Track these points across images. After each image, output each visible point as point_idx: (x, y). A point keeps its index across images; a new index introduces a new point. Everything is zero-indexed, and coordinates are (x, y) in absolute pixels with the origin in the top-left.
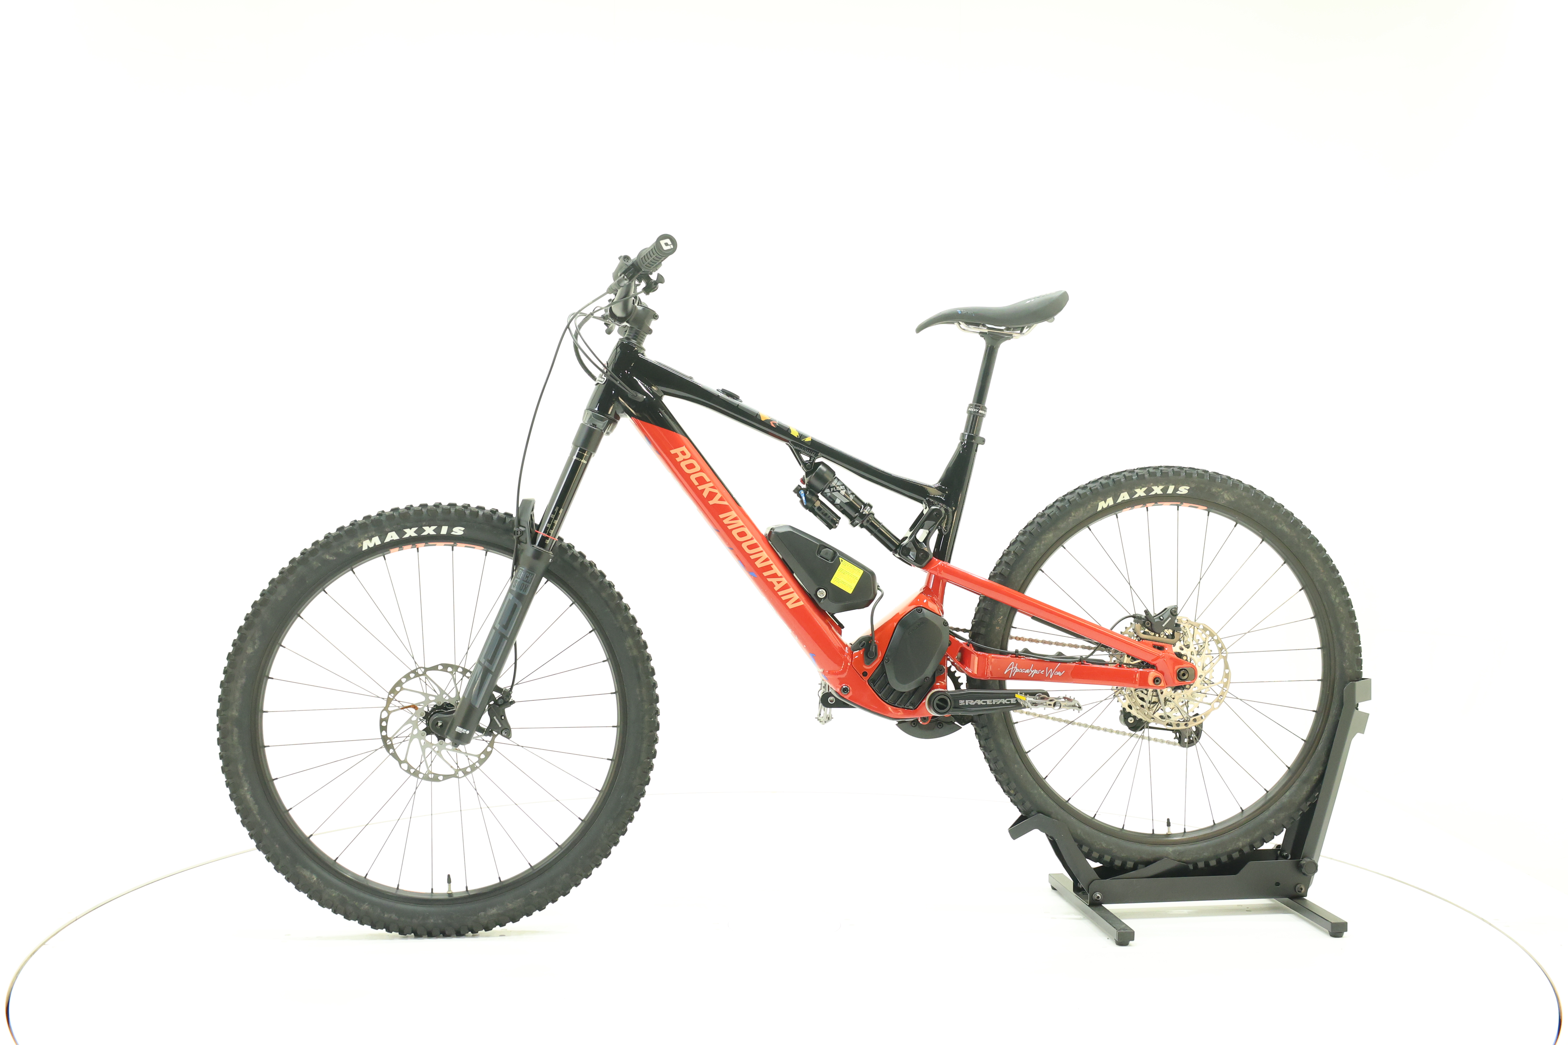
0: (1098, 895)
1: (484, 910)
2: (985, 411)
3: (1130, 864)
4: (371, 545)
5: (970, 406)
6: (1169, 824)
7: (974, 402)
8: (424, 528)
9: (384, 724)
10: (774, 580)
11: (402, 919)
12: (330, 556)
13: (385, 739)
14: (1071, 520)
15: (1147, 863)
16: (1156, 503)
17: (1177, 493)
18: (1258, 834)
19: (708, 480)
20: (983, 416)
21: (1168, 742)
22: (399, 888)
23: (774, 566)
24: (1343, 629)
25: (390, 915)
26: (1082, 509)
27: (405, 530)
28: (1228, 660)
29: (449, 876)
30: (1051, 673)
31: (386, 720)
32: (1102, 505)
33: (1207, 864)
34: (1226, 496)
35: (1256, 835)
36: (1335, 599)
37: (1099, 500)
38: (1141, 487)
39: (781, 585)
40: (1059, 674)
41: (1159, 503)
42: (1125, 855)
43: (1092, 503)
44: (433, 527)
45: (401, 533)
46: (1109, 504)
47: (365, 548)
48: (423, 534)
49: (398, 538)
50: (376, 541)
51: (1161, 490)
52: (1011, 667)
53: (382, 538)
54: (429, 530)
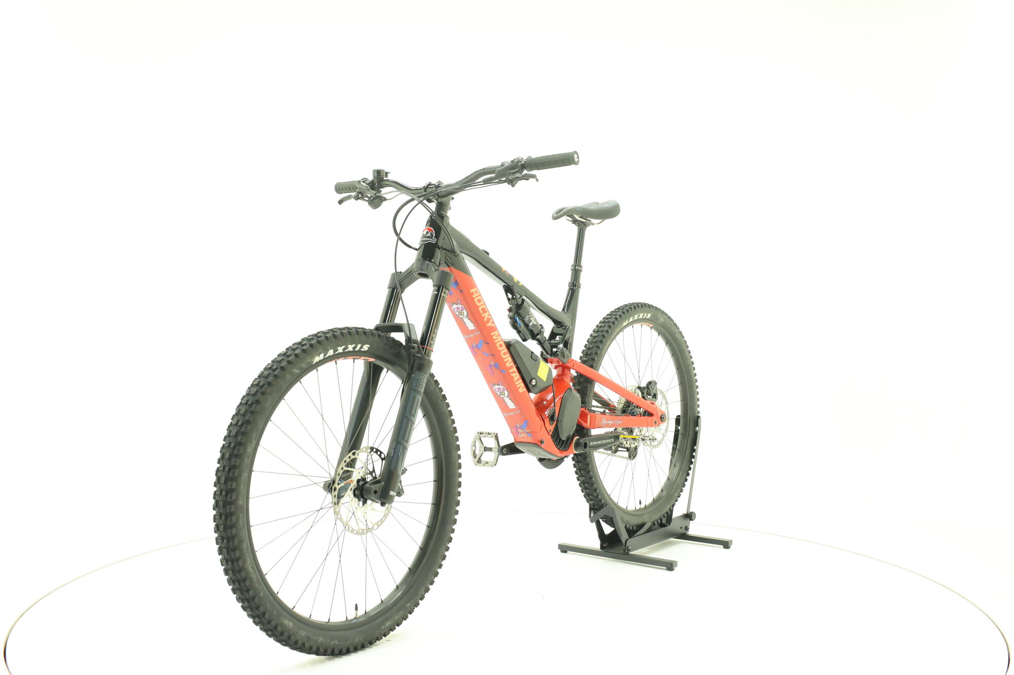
0: (630, 548)
1: (383, 624)
2: (582, 268)
3: (636, 528)
4: (318, 359)
5: (572, 266)
6: (640, 502)
7: (574, 263)
8: (348, 345)
10: (514, 375)
11: (342, 643)
14: (614, 333)
15: (641, 526)
17: (647, 317)
19: (486, 310)
21: (626, 457)
22: (330, 620)
23: (513, 366)
25: (334, 642)
26: (618, 327)
27: (339, 347)
29: (356, 605)
30: (617, 422)
32: (624, 325)
34: (661, 319)
39: (517, 378)
40: (620, 422)
41: (639, 323)
42: (633, 523)
43: (620, 324)
44: (353, 346)
45: (335, 351)
46: (626, 324)
47: (314, 363)
48: (346, 351)
49: (333, 354)
50: (322, 357)
51: (642, 316)
52: (603, 420)
53: (325, 355)
54: (350, 348)
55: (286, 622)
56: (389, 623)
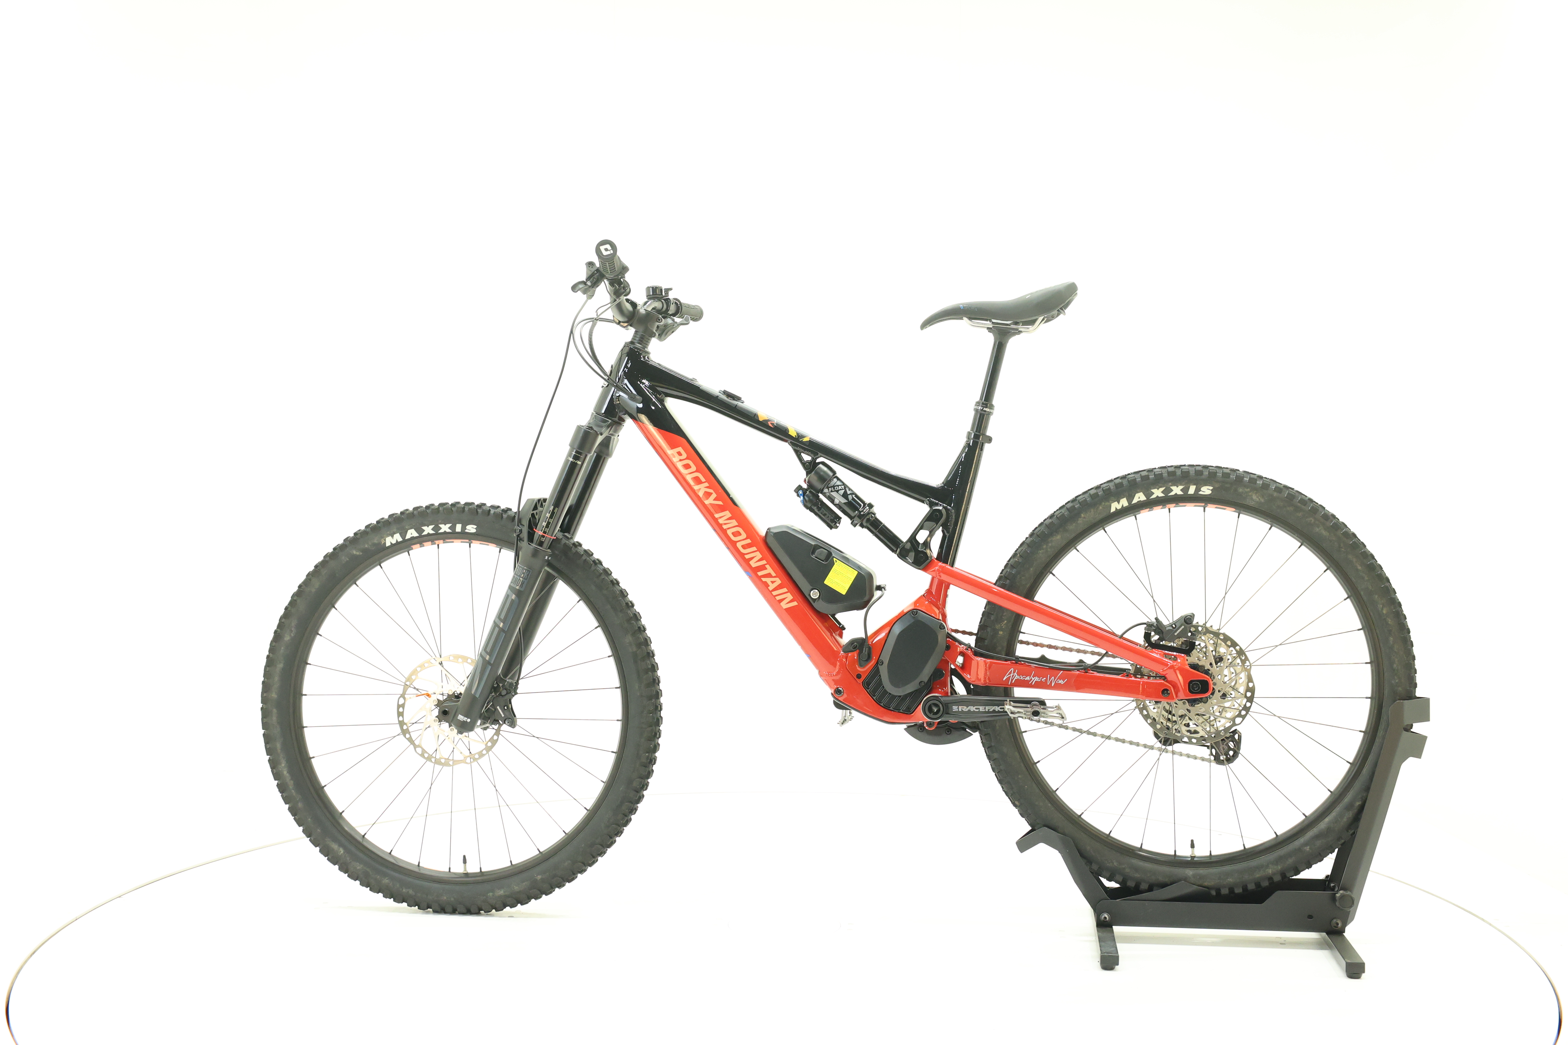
0: (1106, 916)
1: (493, 891)
2: (993, 409)
3: (1144, 886)
4: (394, 542)
6: (1193, 846)
7: (981, 399)
8: (440, 525)
9: (401, 710)
10: (768, 580)
11: (419, 895)
12: (357, 552)
13: (401, 724)
14: (1080, 521)
16: (1177, 504)
17: (1199, 493)
18: (1290, 861)
19: (703, 480)
20: (989, 414)
21: (1203, 759)
22: (420, 865)
23: (767, 566)
24: (1391, 643)
25: (407, 890)
26: (1092, 510)
27: (424, 528)
28: (1252, 673)
29: (464, 857)
30: (1053, 681)
31: (403, 706)
32: (1115, 506)
33: (1231, 890)
34: (1254, 497)
35: (1288, 863)
36: (1382, 609)
37: (1112, 500)
38: (1157, 487)
39: (775, 585)
40: (1061, 682)
41: (1181, 504)
42: (1139, 876)
43: (1103, 503)
44: (449, 525)
45: (420, 531)
46: (1123, 505)
47: (388, 544)
48: (440, 531)
49: (417, 535)
50: (398, 537)
51: (1181, 490)
52: (1010, 673)
53: (403, 535)
54: (445, 528)
55: (335, 846)
56: (501, 892)
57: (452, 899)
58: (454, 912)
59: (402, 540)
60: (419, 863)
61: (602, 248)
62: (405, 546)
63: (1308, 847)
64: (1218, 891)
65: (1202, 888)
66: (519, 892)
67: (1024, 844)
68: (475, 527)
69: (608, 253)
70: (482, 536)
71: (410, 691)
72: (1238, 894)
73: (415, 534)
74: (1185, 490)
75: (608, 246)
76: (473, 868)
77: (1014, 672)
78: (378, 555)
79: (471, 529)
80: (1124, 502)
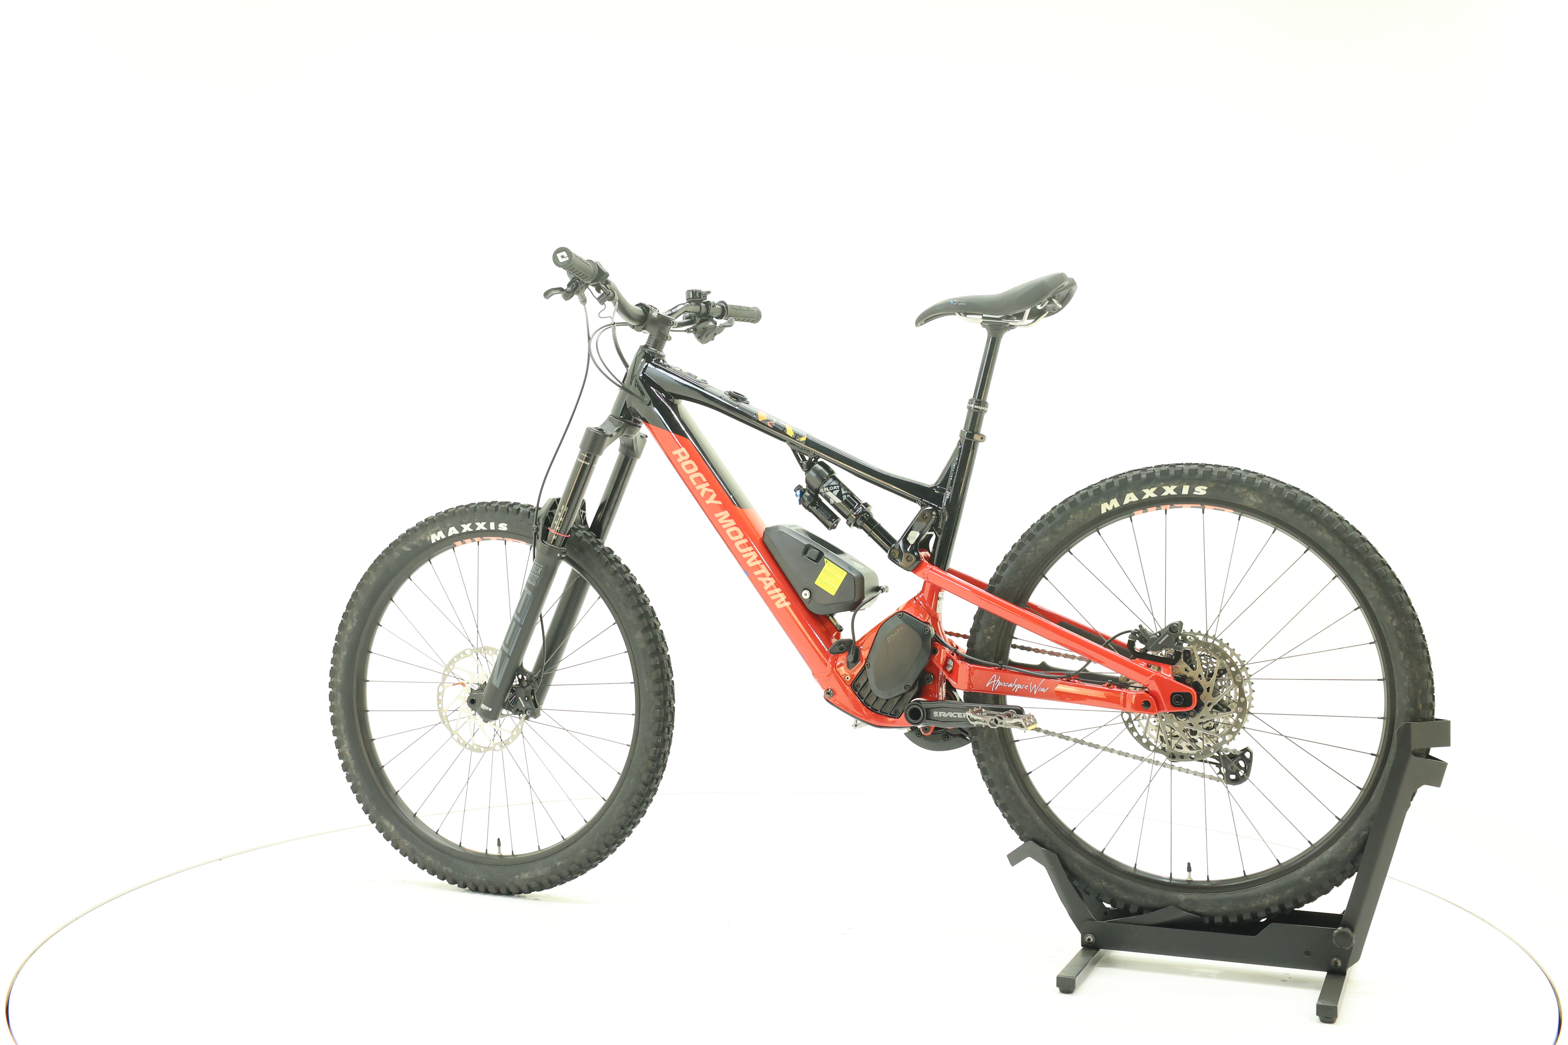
0: (1093, 938)
1: (519, 874)
2: (985, 406)
3: (1133, 909)
4: (439, 539)
6: (1189, 869)
8: (476, 524)
9: (440, 698)
10: (764, 580)
11: (459, 874)
12: (407, 548)
13: (441, 711)
14: (1071, 524)
15: (1152, 910)
16: (1172, 505)
17: (1194, 493)
19: (704, 480)
20: (983, 412)
21: (1212, 778)
22: (462, 845)
23: (763, 566)
25: (449, 868)
26: (1082, 511)
27: (463, 526)
28: (1245, 689)
30: (1035, 689)
31: (442, 694)
32: (1106, 508)
33: (1226, 919)
34: (1253, 498)
38: (1149, 487)
39: (770, 585)
41: (1176, 505)
42: (1132, 898)
43: (1093, 504)
44: (484, 523)
45: (460, 529)
46: (1113, 506)
47: (433, 541)
48: (477, 529)
49: (458, 533)
50: (441, 535)
51: (1174, 490)
52: (993, 680)
53: (446, 533)
54: (481, 526)
55: (387, 823)
56: (526, 876)
57: (484, 879)
58: (487, 892)
59: (445, 537)
60: (461, 843)
61: (559, 255)
62: (448, 543)
63: (1309, 878)
64: (1212, 918)
65: (1195, 915)
66: (542, 876)
67: (1015, 858)
68: (506, 525)
69: (564, 260)
70: (513, 534)
71: (450, 679)
72: (1233, 924)
73: (457, 532)
74: (1179, 490)
75: (564, 254)
76: (506, 851)
77: (997, 679)
78: (427, 551)
79: (503, 527)
80: (1115, 503)
